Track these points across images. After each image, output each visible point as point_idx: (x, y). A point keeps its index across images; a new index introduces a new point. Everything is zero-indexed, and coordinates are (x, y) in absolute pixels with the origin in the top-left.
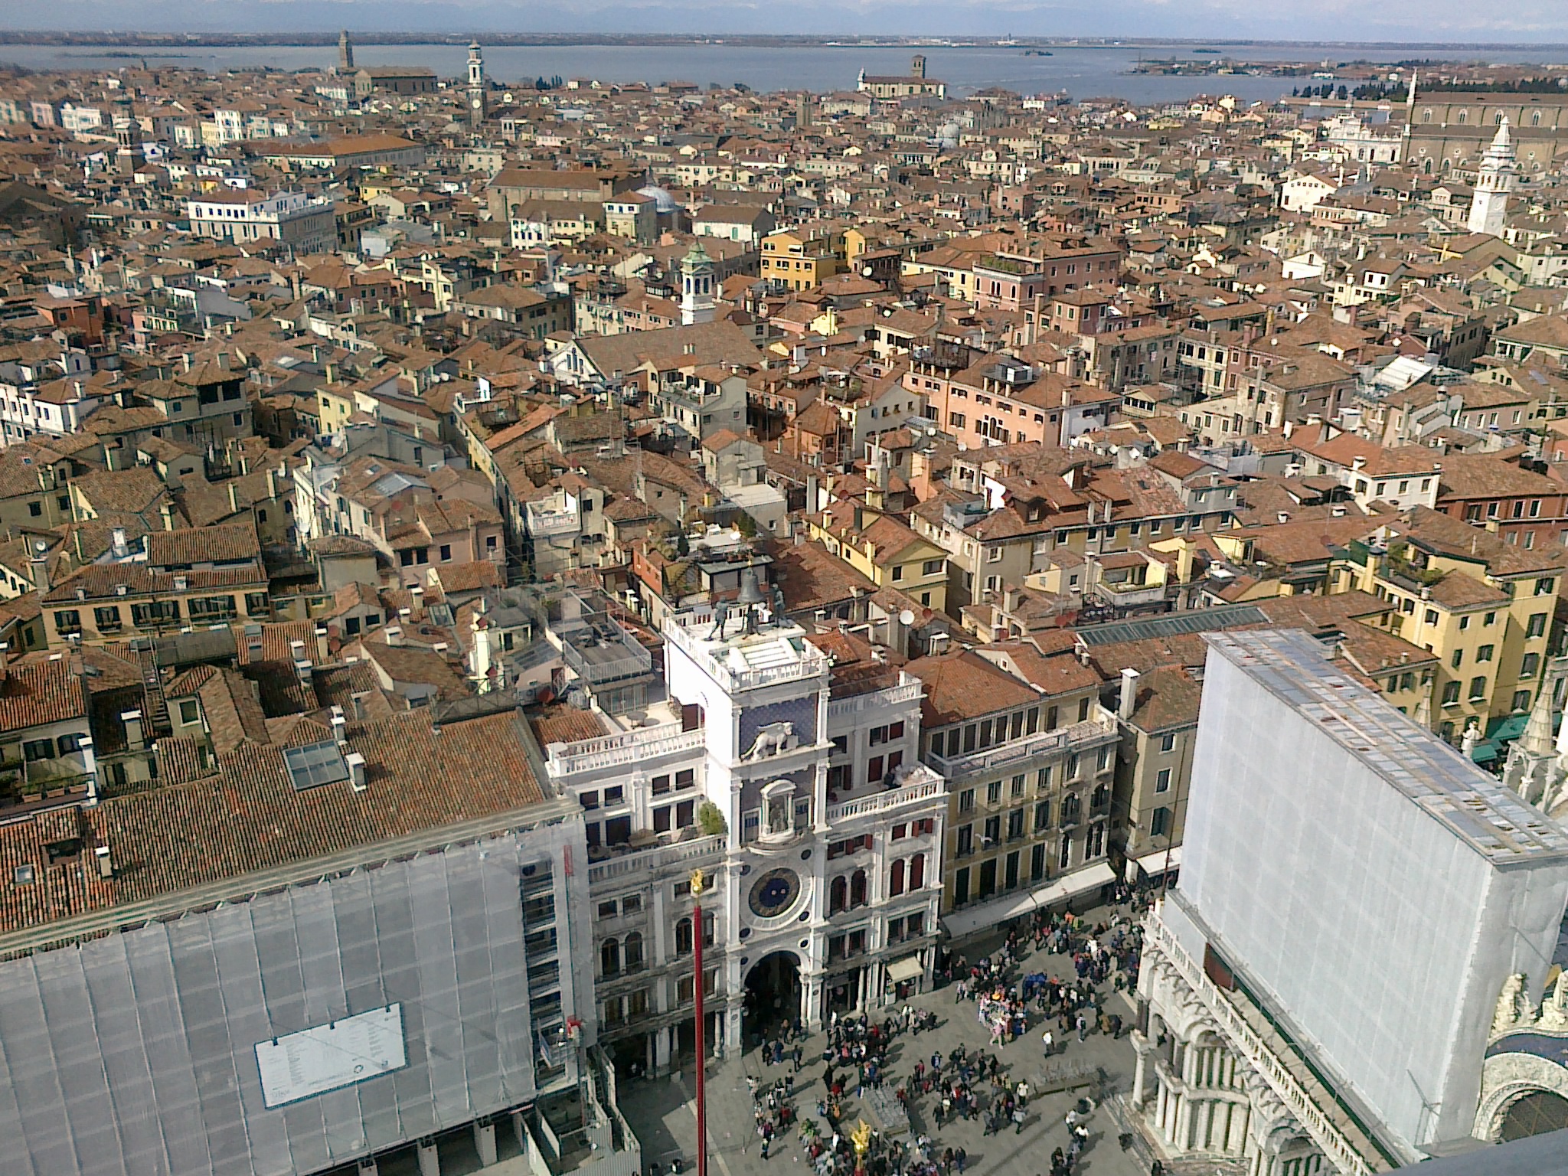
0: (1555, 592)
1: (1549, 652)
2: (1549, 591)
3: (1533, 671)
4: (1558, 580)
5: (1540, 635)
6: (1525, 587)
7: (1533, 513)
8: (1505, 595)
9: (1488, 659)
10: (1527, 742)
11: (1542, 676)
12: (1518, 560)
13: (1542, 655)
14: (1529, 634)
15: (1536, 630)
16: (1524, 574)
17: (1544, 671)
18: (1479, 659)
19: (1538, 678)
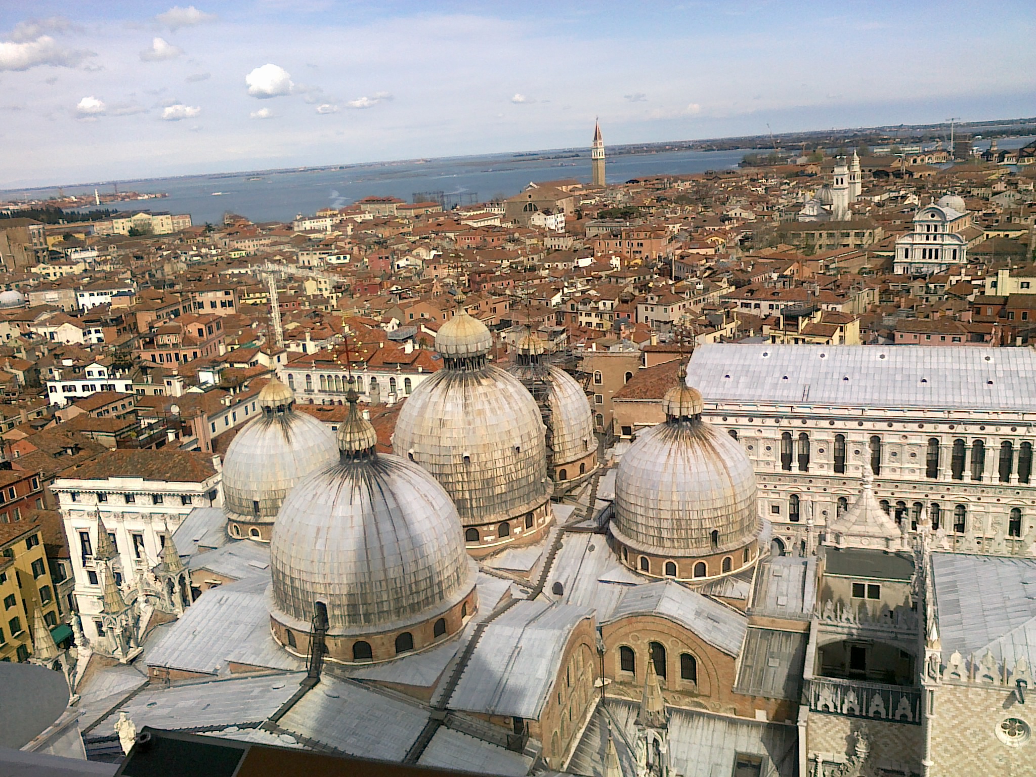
0: (41, 542)
1: (55, 581)
2: (37, 543)
3: (50, 598)
4: (39, 535)
5: (44, 573)
6: (19, 548)
7: (13, 496)
8: (7, 559)
9: (14, 604)
10: (40, 654)
11: (57, 598)
12: (7, 532)
13: (51, 585)
14: (36, 577)
15: (39, 571)
16: (15, 540)
17: (56, 594)
18: (7, 607)
19: (55, 600)
